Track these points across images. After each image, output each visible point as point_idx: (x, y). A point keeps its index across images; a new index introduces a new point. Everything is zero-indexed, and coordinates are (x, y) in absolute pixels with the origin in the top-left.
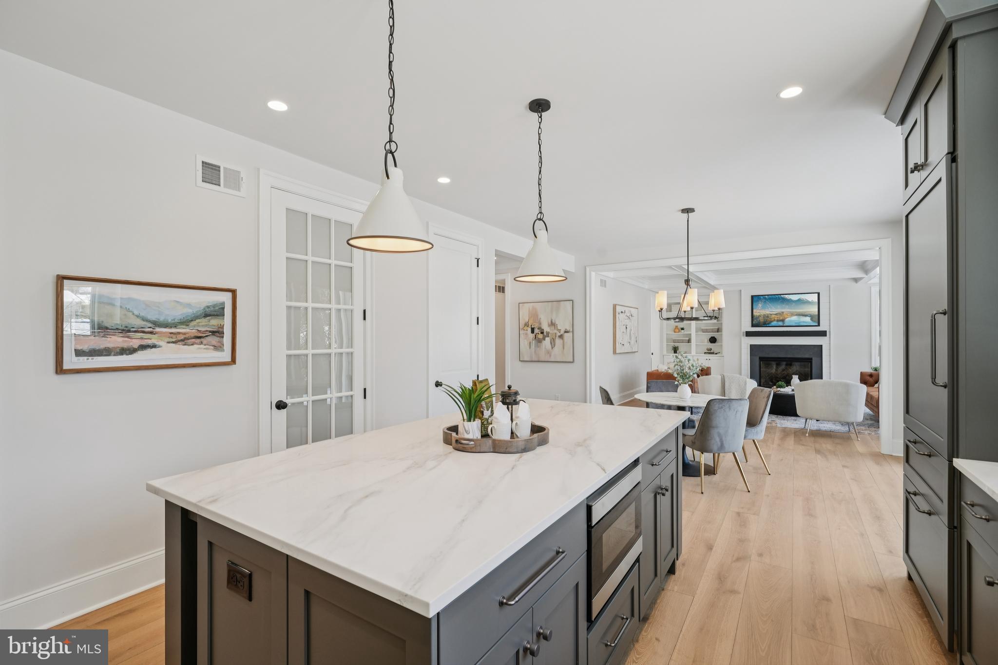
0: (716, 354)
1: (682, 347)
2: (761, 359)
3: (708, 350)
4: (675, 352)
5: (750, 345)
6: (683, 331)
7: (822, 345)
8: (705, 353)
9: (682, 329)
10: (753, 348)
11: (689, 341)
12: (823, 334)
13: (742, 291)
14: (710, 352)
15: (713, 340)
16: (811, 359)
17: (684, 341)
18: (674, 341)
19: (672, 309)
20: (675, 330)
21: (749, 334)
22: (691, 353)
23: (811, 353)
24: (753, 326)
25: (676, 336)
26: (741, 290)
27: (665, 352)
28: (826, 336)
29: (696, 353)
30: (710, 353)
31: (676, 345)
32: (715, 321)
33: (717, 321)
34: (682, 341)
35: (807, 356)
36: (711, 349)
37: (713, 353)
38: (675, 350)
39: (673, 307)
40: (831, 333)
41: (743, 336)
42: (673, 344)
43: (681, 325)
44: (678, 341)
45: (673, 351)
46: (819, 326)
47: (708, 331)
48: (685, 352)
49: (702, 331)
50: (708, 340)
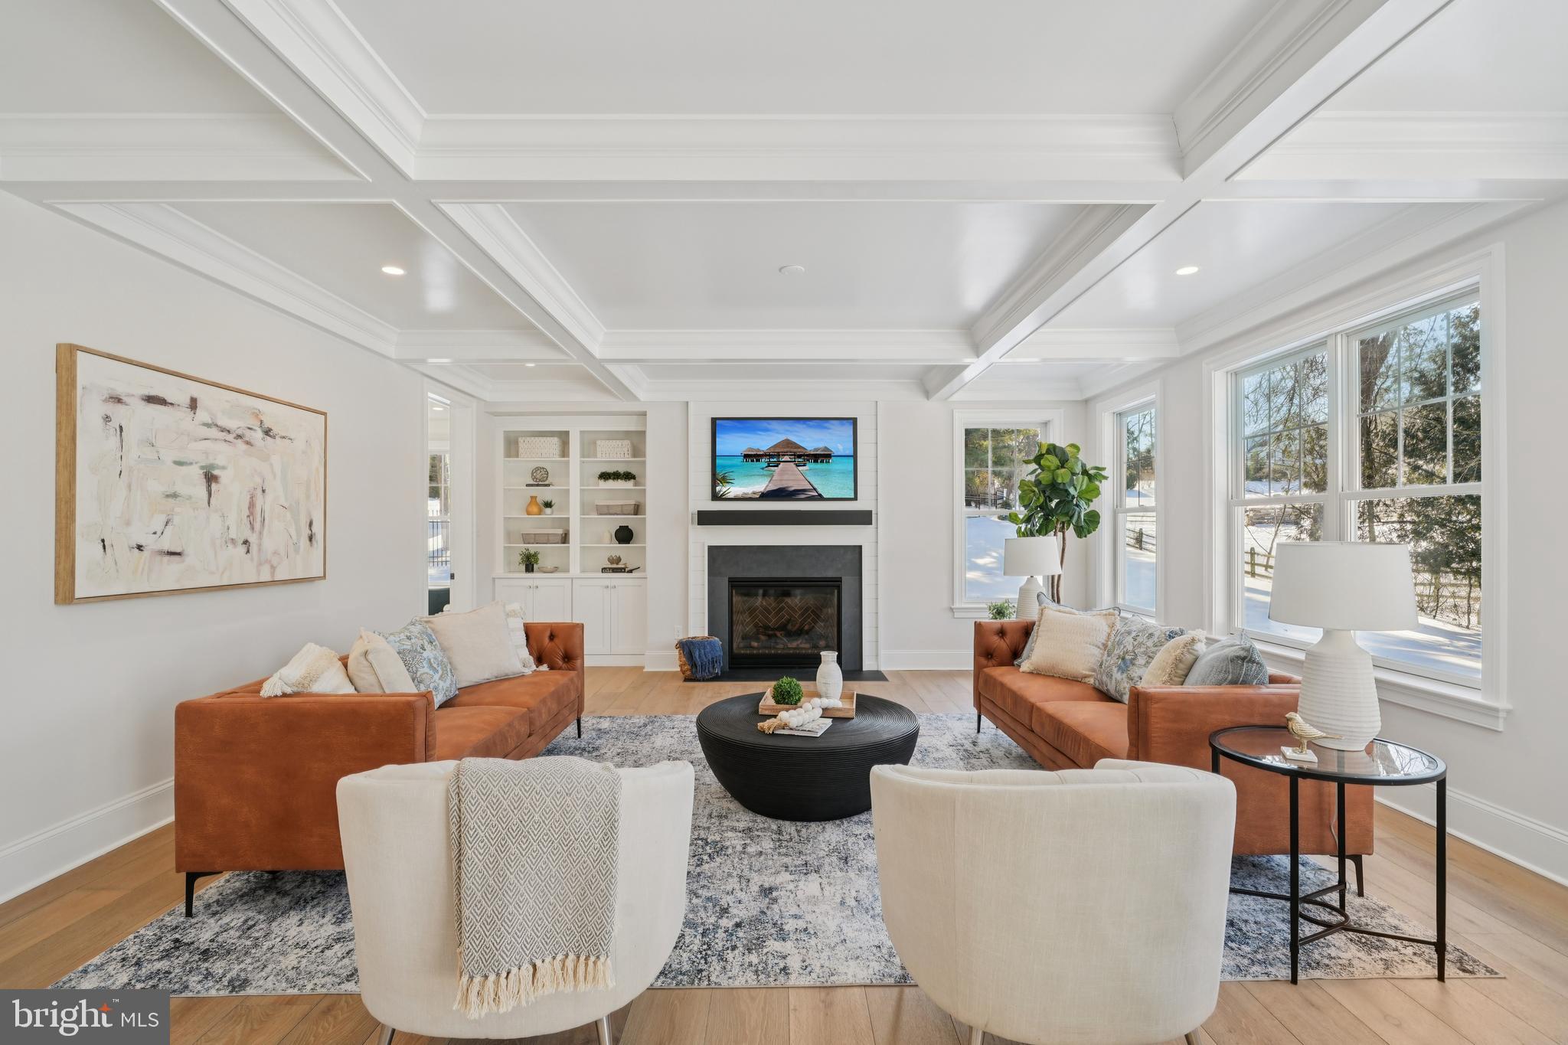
0: (631, 571)
1: (548, 554)
2: (736, 584)
3: (611, 560)
4: (529, 568)
5: (711, 549)
6: (548, 510)
7: (860, 547)
8: (604, 570)
9: (548, 505)
10: (715, 552)
11: (565, 539)
12: (864, 518)
13: (691, 405)
14: (616, 567)
15: (624, 535)
16: (839, 580)
17: (551, 538)
18: (526, 538)
19: (521, 451)
20: (530, 509)
21: (706, 518)
22: (569, 571)
23: (840, 566)
24: (716, 497)
25: (534, 524)
26: (687, 402)
27: (500, 570)
28: (871, 524)
29: (583, 571)
30: (615, 570)
31: (533, 548)
32: (629, 485)
33: (635, 485)
34: (547, 539)
35: (830, 574)
36: (619, 560)
37: (622, 570)
38: (530, 563)
39: (524, 444)
40: (881, 517)
41: (692, 523)
42: (522, 547)
43: (543, 494)
44: (536, 539)
45: (523, 567)
46: (855, 498)
47: (611, 511)
48: (555, 569)
49: (597, 510)
50: (609, 536)
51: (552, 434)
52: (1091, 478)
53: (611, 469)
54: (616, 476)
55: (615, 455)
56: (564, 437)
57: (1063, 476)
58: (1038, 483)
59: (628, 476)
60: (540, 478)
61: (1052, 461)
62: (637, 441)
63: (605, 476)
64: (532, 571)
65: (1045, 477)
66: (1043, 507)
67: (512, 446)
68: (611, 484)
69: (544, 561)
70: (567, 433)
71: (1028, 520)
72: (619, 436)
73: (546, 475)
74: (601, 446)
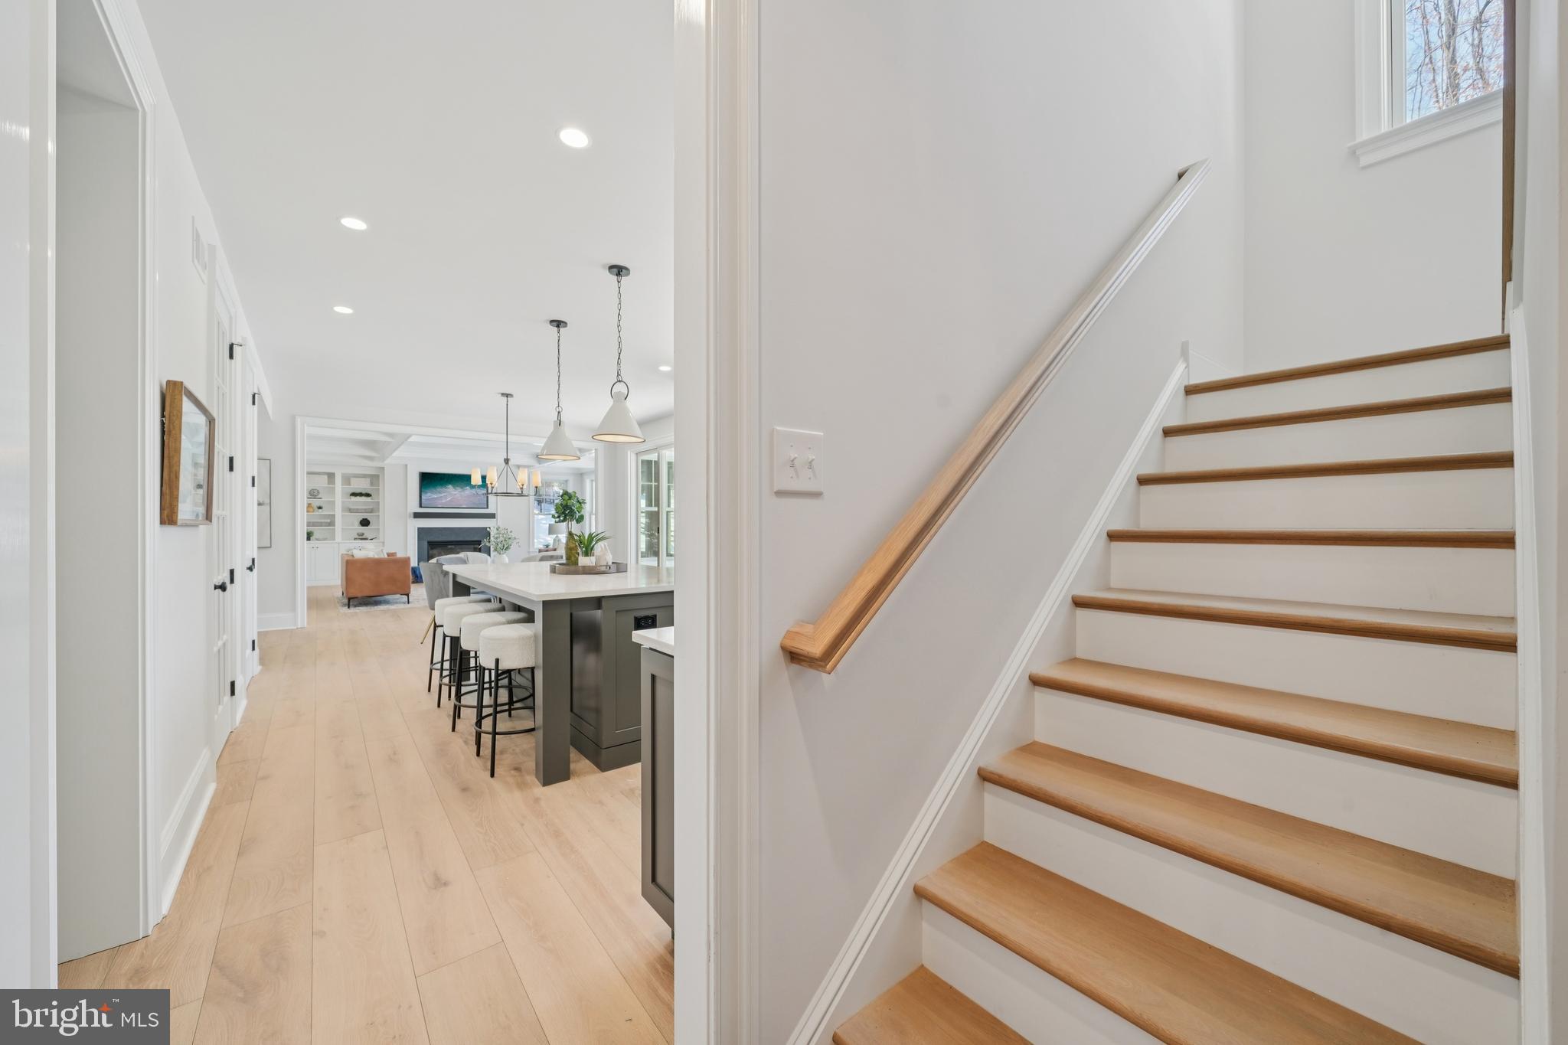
0: (372, 539)
1: (318, 532)
2: (431, 543)
3: (358, 534)
4: (308, 539)
5: (419, 529)
6: (320, 510)
7: (488, 528)
8: (355, 539)
9: (320, 508)
10: (421, 531)
11: (332, 524)
12: (492, 516)
13: (408, 466)
14: (362, 537)
15: (365, 523)
16: (479, 541)
17: (324, 524)
18: (309, 524)
20: (309, 510)
21: (417, 515)
22: (334, 540)
23: (479, 535)
24: (421, 506)
25: (312, 517)
26: (406, 465)
28: (494, 518)
29: (343, 540)
30: (362, 539)
31: (311, 529)
32: (368, 499)
33: (372, 499)
34: (321, 524)
35: (476, 537)
36: (363, 534)
37: (366, 539)
38: (308, 536)
40: (498, 516)
41: (410, 517)
43: (316, 503)
44: (313, 524)
46: (487, 508)
47: (357, 511)
48: (325, 539)
49: (350, 510)
50: (357, 523)
51: (324, 473)
52: (580, 503)
53: (358, 491)
54: (361, 495)
55: (361, 485)
56: (331, 476)
57: (570, 503)
58: (561, 504)
59: (368, 495)
60: (314, 494)
61: (566, 497)
62: (375, 478)
63: (354, 494)
64: (311, 540)
65: (564, 503)
66: (563, 513)
68: (359, 498)
69: (315, 536)
70: (334, 474)
71: (559, 517)
72: (364, 476)
73: (318, 493)
74: (353, 480)
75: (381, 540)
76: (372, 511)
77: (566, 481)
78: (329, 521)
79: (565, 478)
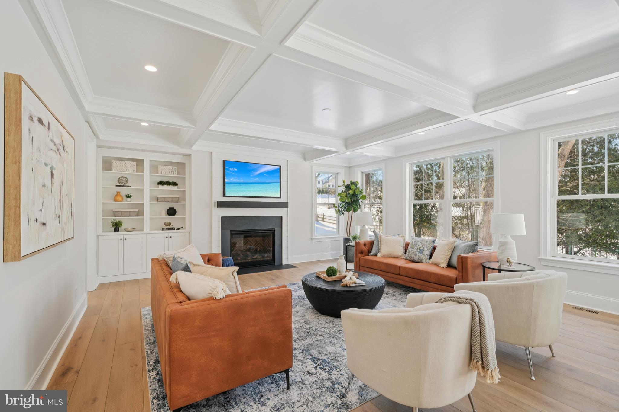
0: (178, 229)
1: (126, 222)
2: (233, 233)
3: (165, 224)
4: (116, 230)
5: (222, 217)
6: (129, 199)
7: (281, 217)
8: (163, 229)
9: (129, 196)
10: (225, 220)
11: (140, 213)
12: (285, 205)
13: (214, 154)
14: (168, 227)
15: (171, 212)
16: (274, 230)
17: (131, 213)
18: (115, 214)
19: (113, 167)
20: (117, 199)
21: (221, 204)
22: (143, 230)
23: (274, 224)
24: (224, 195)
25: (123, 205)
26: (211, 153)
27: (100, 232)
28: (288, 207)
29: (151, 230)
30: (169, 229)
31: (118, 219)
32: (175, 188)
33: (178, 188)
34: (129, 214)
35: (271, 227)
36: (170, 224)
37: (173, 229)
38: (117, 227)
39: (114, 164)
40: (291, 205)
41: (214, 206)
42: (112, 218)
43: (124, 191)
44: (122, 214)
45: (113, 228)
46: (280, 197)
47: (165, 200)
48: (134, 230)
49: (158, 200)
50: (164, 212)
51: (133, 160)
53: (165, 180)
54: (168, 183)
55: (168, 173)
56: (139, 162)
59: (175, 184)
60: (122, 182)
62: (181, 166)
63: (161, 183)
64: (118, 231)
67: (107, 165)
68: (166, 187)
69: (124, 226)
70: (142, 161)
72: (172, 164)
73: (127, 181)
74: (161, 168)
75: (187, 229)
76: (177, 200)
77: (338, 174)
78: (137, 210)
79: (337, 171)
